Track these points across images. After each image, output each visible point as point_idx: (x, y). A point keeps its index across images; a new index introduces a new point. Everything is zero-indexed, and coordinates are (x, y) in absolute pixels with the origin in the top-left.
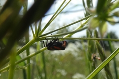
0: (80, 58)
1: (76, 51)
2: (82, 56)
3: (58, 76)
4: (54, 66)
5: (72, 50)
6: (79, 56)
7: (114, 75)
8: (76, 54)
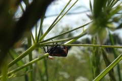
0: (84, 61)
1: (79, 54)
2: (85, 59)
3: (61, 79)
4: (56, 69)
5: (75, 53)
6: (82, 59)
7: (117, 78)
8: (79, 57)
